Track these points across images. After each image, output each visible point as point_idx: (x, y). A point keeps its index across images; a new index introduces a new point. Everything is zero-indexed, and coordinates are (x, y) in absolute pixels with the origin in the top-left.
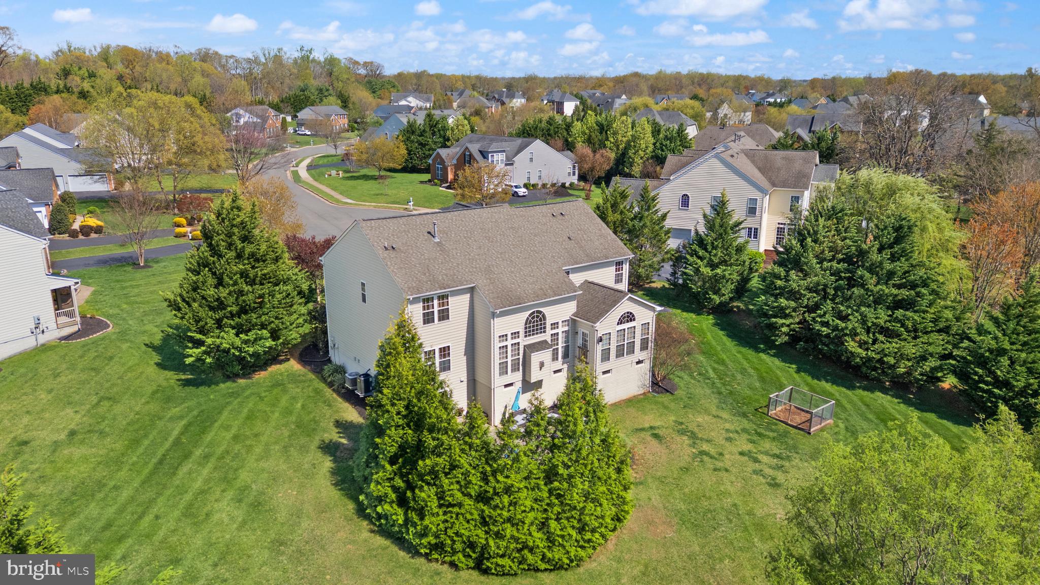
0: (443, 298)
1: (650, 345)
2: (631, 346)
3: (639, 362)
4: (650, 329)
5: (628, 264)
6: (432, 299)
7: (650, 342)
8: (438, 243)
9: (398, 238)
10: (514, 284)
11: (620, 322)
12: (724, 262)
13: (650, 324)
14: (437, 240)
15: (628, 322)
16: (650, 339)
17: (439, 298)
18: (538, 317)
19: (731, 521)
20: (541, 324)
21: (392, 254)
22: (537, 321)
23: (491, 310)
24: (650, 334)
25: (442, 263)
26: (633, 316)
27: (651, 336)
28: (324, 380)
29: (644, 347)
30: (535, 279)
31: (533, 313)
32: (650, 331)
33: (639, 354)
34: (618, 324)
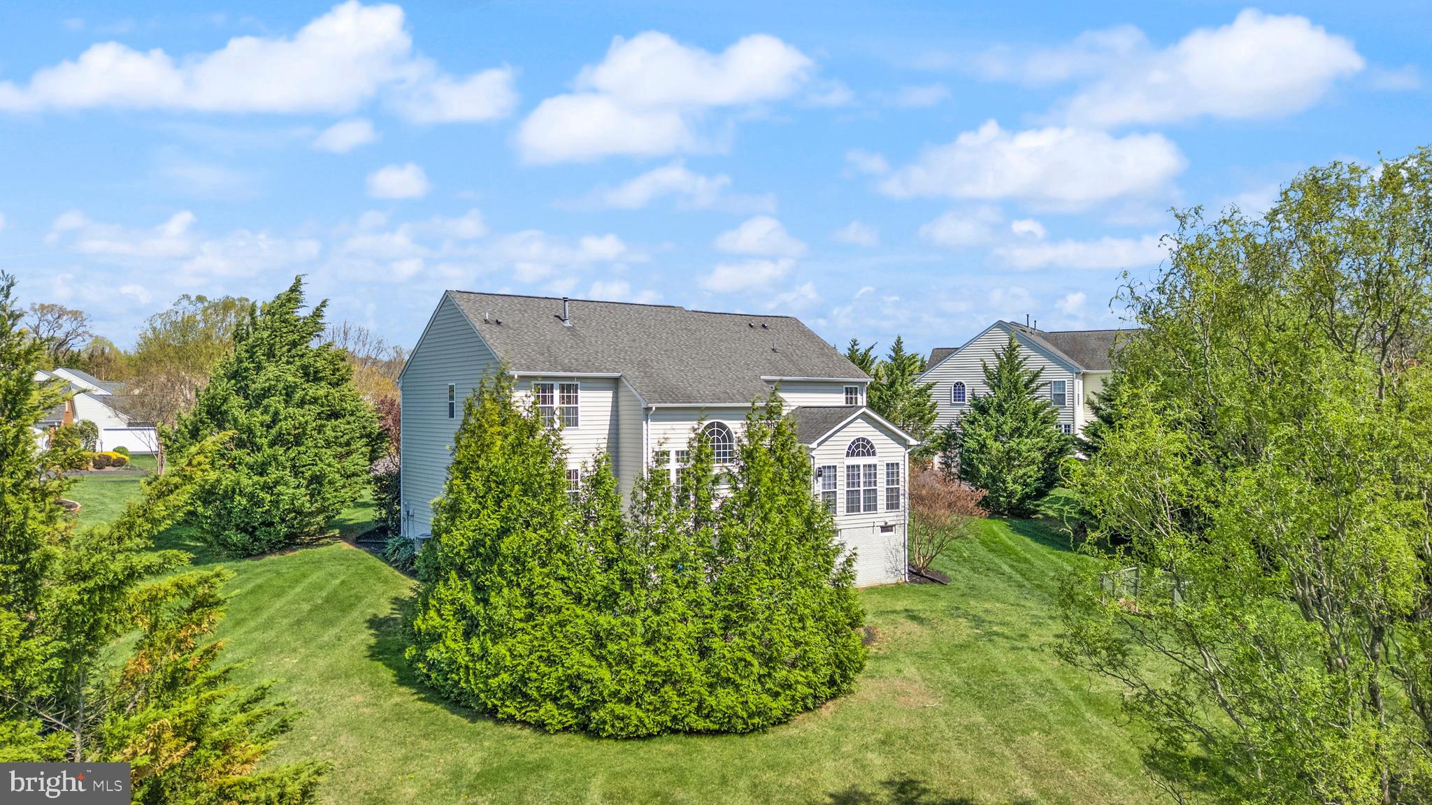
0: (569, 389)
1: (901, 500)
2: (871, 496)
3: (886, 528)
4: (901, 475)
5: (865, 395)
6: (552, 388)
7: (901, 497)
8: (569, 328)
9: (507, 314)
10: (682, 382)
11: (851, 453)
12: (1017, 432)
13: (901, 467)
14: (567, 324)
15: (863, 454)
16: (901, 492)
17: (562, 388)
18: (719, 433)
19: (1042, 696)
20: (725, 447)
21: (496, 329)
22: (718, 441)
23: (644, 406)
24: (901, 483)
25: (571, 347)
26: (872, 447)
27: (904, 485)
28: (385, 559)
29: (892, 505)
30: (716, 382)
31: (712, 425)
32: (901, 479)
33: (883, 514)
34: (848, 455)
